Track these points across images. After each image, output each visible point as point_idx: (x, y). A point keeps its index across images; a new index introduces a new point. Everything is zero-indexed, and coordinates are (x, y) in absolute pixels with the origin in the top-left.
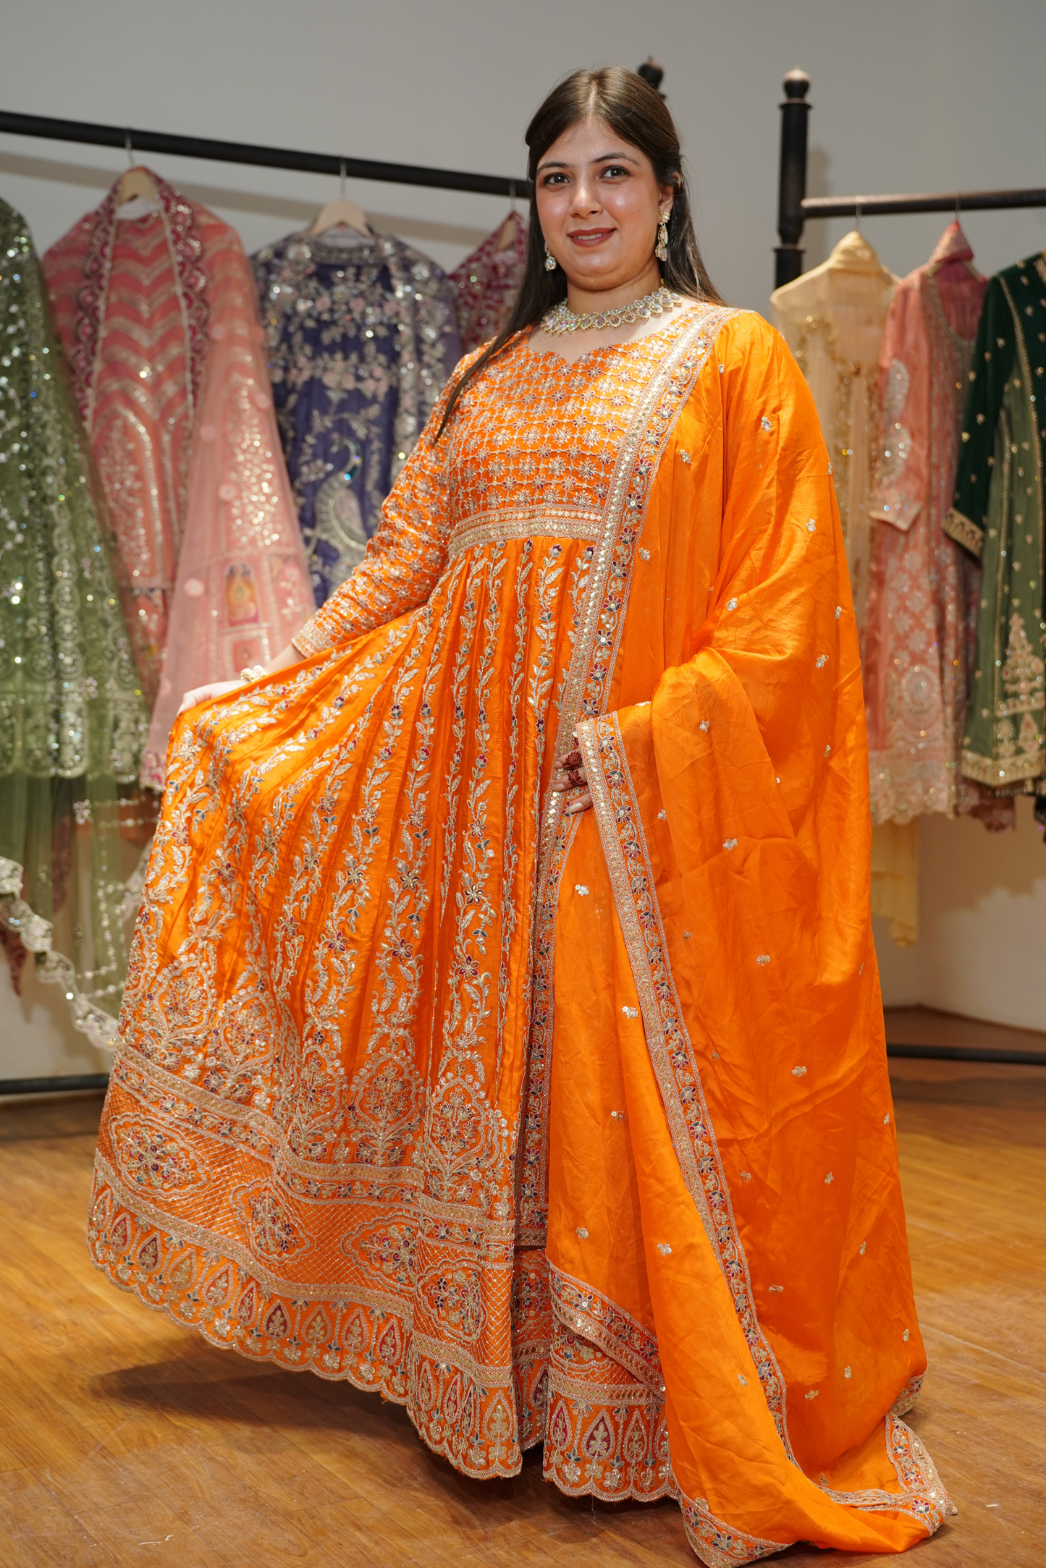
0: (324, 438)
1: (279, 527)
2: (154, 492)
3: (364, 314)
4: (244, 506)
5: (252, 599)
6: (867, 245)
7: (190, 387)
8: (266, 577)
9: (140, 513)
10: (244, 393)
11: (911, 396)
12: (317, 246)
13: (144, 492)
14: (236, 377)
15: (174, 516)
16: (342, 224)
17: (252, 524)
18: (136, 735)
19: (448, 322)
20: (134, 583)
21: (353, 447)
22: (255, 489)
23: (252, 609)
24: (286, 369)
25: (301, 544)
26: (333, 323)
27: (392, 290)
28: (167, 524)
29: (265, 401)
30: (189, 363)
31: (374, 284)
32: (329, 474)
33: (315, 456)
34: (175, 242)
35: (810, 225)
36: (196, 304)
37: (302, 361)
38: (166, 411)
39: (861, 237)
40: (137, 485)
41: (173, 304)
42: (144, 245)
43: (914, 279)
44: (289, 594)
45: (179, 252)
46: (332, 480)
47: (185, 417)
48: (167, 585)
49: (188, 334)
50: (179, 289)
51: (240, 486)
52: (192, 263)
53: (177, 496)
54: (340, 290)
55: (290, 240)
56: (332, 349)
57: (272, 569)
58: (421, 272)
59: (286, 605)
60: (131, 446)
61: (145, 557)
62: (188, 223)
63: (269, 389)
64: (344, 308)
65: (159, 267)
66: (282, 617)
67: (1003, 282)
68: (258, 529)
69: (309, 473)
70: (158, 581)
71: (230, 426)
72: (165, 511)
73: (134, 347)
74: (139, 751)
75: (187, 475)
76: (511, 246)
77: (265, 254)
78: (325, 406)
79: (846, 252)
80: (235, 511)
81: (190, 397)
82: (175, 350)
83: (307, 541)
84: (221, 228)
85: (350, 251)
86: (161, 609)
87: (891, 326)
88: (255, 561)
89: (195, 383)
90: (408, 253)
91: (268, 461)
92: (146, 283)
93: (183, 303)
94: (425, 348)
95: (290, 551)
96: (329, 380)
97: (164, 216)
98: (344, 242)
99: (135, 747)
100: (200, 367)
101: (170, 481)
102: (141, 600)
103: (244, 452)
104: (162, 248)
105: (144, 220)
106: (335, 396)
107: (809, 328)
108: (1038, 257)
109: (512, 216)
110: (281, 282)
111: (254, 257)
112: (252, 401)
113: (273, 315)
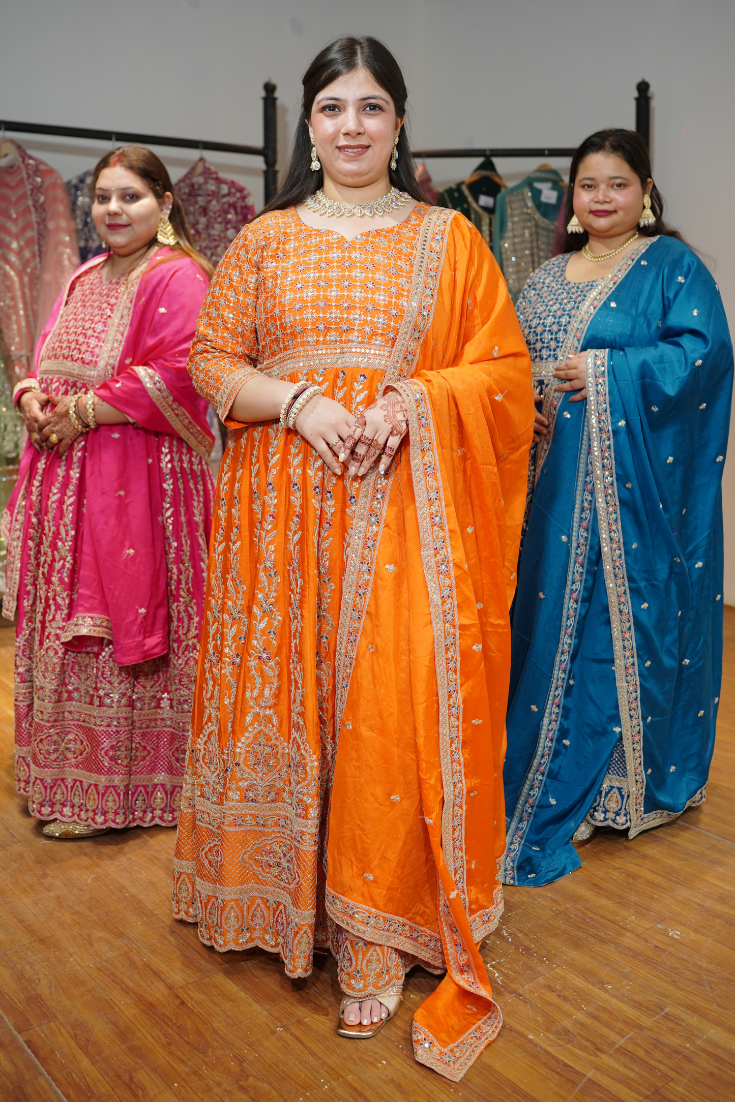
2: (21, 306)
7: (37, 253)
9: (14, 318)
10: (65, 256)
13: (15, 307)
14: (61, 249)
15: (31, 318)
18: (15, 433)
20: (12, 353)
24: (87, 240)
28: (28, 323)
29: (76, 260)
30: (36, 241)
34: (28, 178)
36: (40, 210)
38: (26, 264)
40: (12, 303)
41: (27, 210)
42: (12, 180)
45: (31, 184)
47: (35, 268)
48: (29, 354)
49: (36, 226)
50: (30, 203)
52: (37, 189)
53: (33, 309)
55: (87, 174)
60: (8, 283)
61: (17, 340)
62: (34, 169)
63: (77, 251)
65: (20, 192)
70: (24, 352)
71: (58, 274)
72: (26, 316)
73: (8, 232)
74: (18, 440)
75: (37, 298)
76: (201, 175)
77: (74, 181)
81: (38, 259)
82: (30, 234)
84: (51, 171)
86: (26, 366)
89: (40, 251)
92: (14, 199)
93: (33, 210)
97: (22, 166)
99: (15, 439)
100: (42, 243)
101: (28, 301)
102: (16, 362)
104: (21, 181)
105: (12, 167)
108: (462, 183)
109: (201, 159)
110: (83, 195)
111: (69, 183)
112: (69, 260)
113: (79, 213)
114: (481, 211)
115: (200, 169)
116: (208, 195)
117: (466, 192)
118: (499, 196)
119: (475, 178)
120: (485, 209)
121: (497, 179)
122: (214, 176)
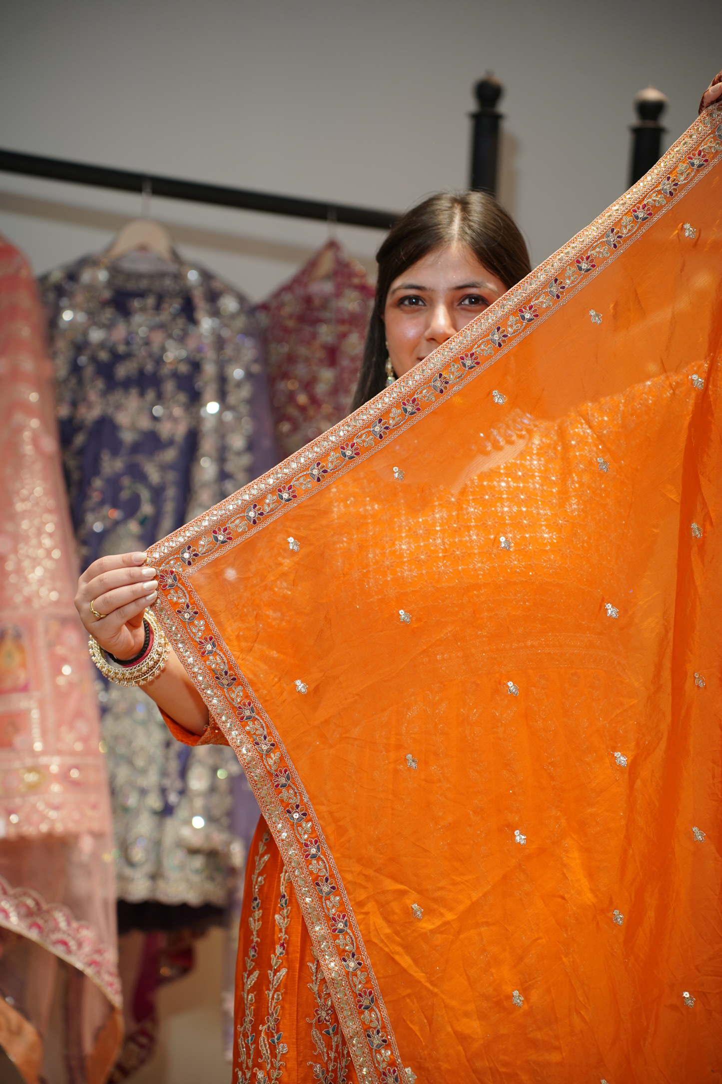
0: (114, 484)
1: (59, 585)
3: (163, 349)
4: (19, 562)
8: (41, 641)
10: (27, 435)
12: (115, 270)
14: (19, 417)
16: (143, 248)
17: (27, 581)
19: (256, 361)
21: (145, 495)
22: (34, 541)
23: (22, 677)
24: (74, 404)
26: (127, 356)
27: (195, 323)
29: (50, 444)
31: (175, 317)
32: (116, 523)
33: (102, 503)
37: (93, 397)
44: (64, 660)
46: (121, 530)
51: (17, 538)
54: (138, 321)
55: (86, 262)
56: (126, 384)
57: (47, 631)
58: (229, 304)
59: (60, 673)
63: (53, 426)
66: (56, 687)
68: (34, 587)
69: (95, 524)
71: (9, 471)
76: (328, 276)
77: (57, 276)
78: (116, 448)
80: (10, 566)
85: (151, 276)
88: (29, 624)
90: (217, 285)
91: (49, 511)
94: (230, 387)
96: (123, 419)
98: (144, 267)
103: (23, 500)
106: (128, 437)
109: (332, 245)
110: (73, 307)
111: (44, 279)
112: (35, 442)
113: (61, 345)
115: (327, 264)
116: (342, 322)
122: (356, 281)
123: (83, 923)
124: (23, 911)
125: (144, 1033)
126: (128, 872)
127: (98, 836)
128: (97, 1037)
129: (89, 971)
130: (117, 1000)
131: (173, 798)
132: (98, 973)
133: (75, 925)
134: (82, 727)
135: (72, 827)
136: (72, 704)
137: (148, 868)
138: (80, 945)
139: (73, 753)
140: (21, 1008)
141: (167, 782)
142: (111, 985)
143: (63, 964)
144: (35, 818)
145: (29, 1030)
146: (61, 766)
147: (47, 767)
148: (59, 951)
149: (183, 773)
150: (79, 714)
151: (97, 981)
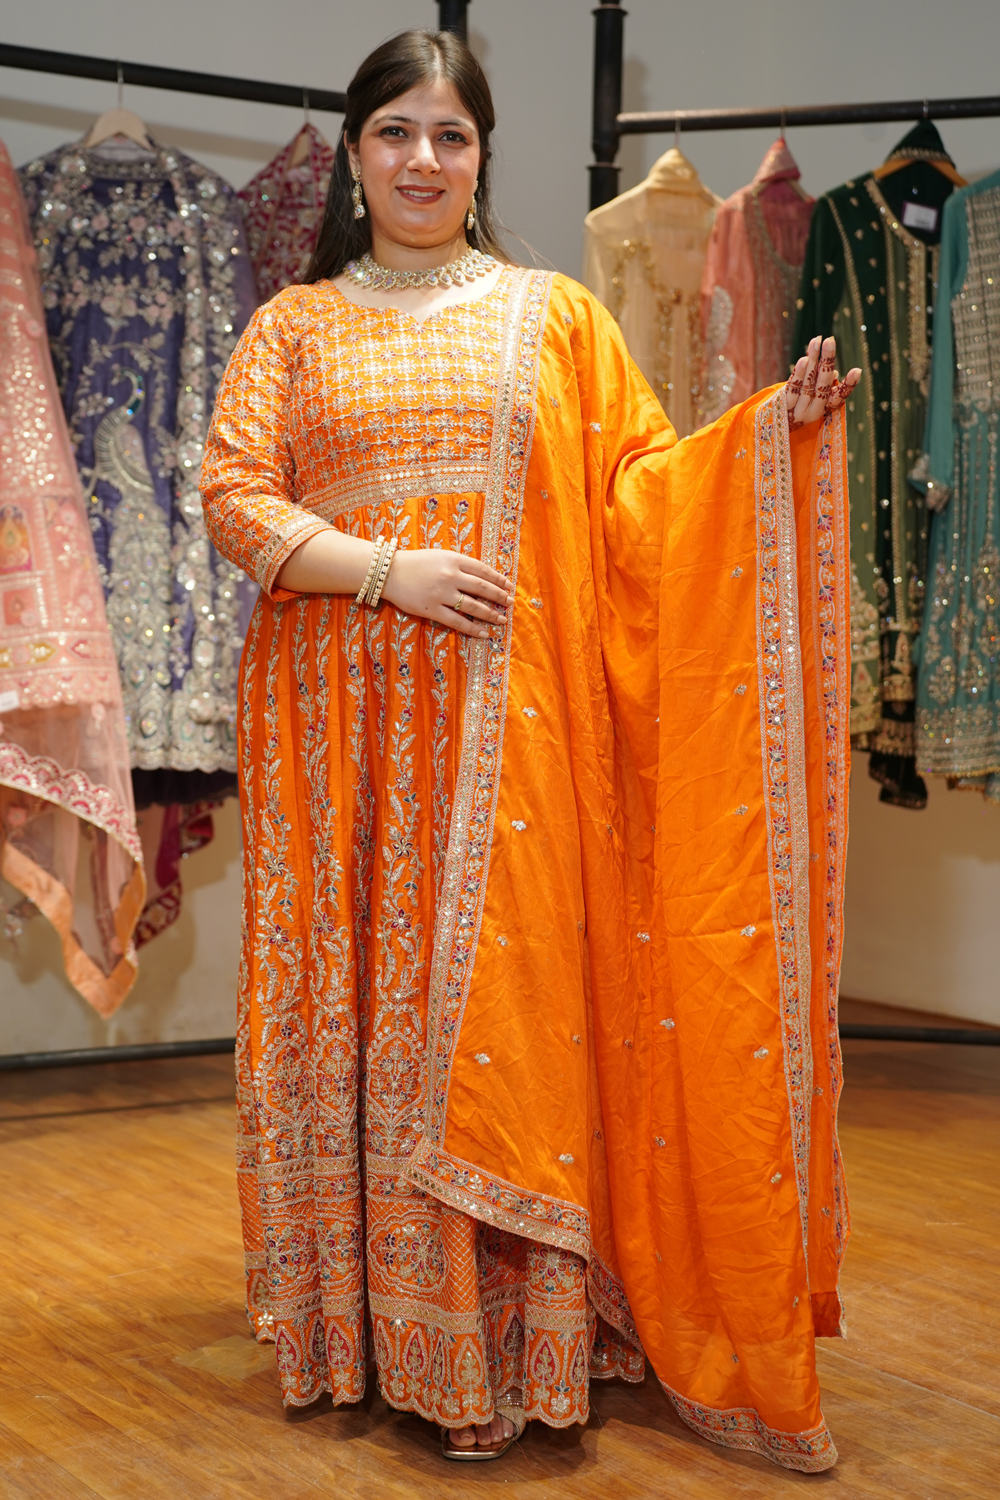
0: (103, 370)
1: (54, 466)
3: (145, 234)
4: (14, 441)
5: (25, 544)
6: (687, 163)
8: (40, 520)
10: (14, 319)
11: (735, 325)
14: (5, 302)
16: (119, 135)
17: (23, 463)
19: (237, 244)
21: (135, 380)
22: (27, 424)
23: (25, 554)
24: (60, 294)
25: (79, 485)
26: (112, 243)
27: (176, 209)
29: (37, 328)
31: (156, 201)
32: (109, 409)
33: (93, 390)
35: (627, 141)
37: (78, 285)
39: (681, 155)
43: (736, 200)
44: (65, 539)
46: (113, 414)
51: (11, 421)
54: (117, 208)
55: (61, 152)
56: (110, 272)
57: (46, 512)
58: (208, 188)
59: (63, 551)
63: (41, 315)
64: (123, 227)
66: (58, 564)
67: (831, 203)
68: (30, 468)
69: (87, 408)
76: (305, 162)
77: (35, 167)
78: (103, 335)
79: (664, 170)
83: (86, 481)
85: (129, 165)
87: (713, 250)
88: (28, 504)
90: (193, 168)
91: (40, 394)
94: (213, 272)
95: (67, 492)
96: (108, 306)
98: (121, 156)
103: (14, 384)
106: (114, 324)
107: (627, 252)
108: (869, 176)
109: (306, 129)
110: (53, 201)
111: (23, 170)
112: (23, 329)
113: (45, 235)
114: (908, 239)
115: (303, 150)
117: (878, 197)
118: (949, 204)
119: (896, 165)
120: (916, 232)
121: (944, 168)
123: (101, 786)
124: (42, 777)
125: (169, 895)
126: (141, 742)
127: (109, 706)
128: (121, 893)
129: (110, 830)
130: (139, 857)
131: (180, 673)
132: (118, 831)
133: (92, 787)
134: (85, 601)
135: (83, 697)
136: (75, 581)
137: (160, 739)
138: (99, 806)
139: (78, 628)
140: (49, 869)
141: (173, 658)
142: (131, 842)
143: (84, 824)
144: (47, 689)
145: (59, 888)
146: (69, 639)
147: (55, 640)
148: (80, 811)
149: (189, 649)
150: (82, 591)
151: (118, 839)
